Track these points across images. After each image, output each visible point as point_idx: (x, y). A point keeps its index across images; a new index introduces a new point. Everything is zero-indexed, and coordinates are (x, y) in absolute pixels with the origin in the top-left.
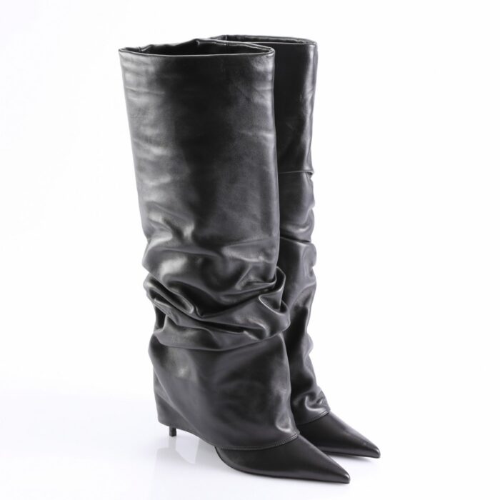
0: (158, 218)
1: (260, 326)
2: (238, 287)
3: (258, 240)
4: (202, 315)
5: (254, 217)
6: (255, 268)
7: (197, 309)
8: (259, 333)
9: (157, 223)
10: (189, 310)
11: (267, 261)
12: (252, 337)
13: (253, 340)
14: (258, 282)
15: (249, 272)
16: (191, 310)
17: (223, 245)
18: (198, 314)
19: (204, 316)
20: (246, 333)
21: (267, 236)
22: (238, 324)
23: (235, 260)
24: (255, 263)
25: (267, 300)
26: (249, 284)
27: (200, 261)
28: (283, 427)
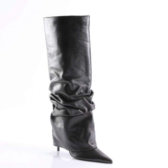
0: (53, 72)
1: (84, 108)
2: (77, 94)
3: (84, 79)
4: (65, 103)
5: (83, 70)
6: (83, 88)
7: (64, 102)
8: (84, 111)
9: (53, 74)
10: (61, 102)
11: (87, 86)
12: (81, 112)
13: (82, 113)
14: (84, 93)
15: (81, 89)
16: (62, 102)
17: (72, 79)
18: (64, 103)
19: (65, 104)
20: (79, 110)
21: (87, 78)
22: (77, 106)
23: (76, 84)
24: (83, 86)
25: (87, 99)
26: (81, 93)
27: (65, 85)
28: (91, 144)
